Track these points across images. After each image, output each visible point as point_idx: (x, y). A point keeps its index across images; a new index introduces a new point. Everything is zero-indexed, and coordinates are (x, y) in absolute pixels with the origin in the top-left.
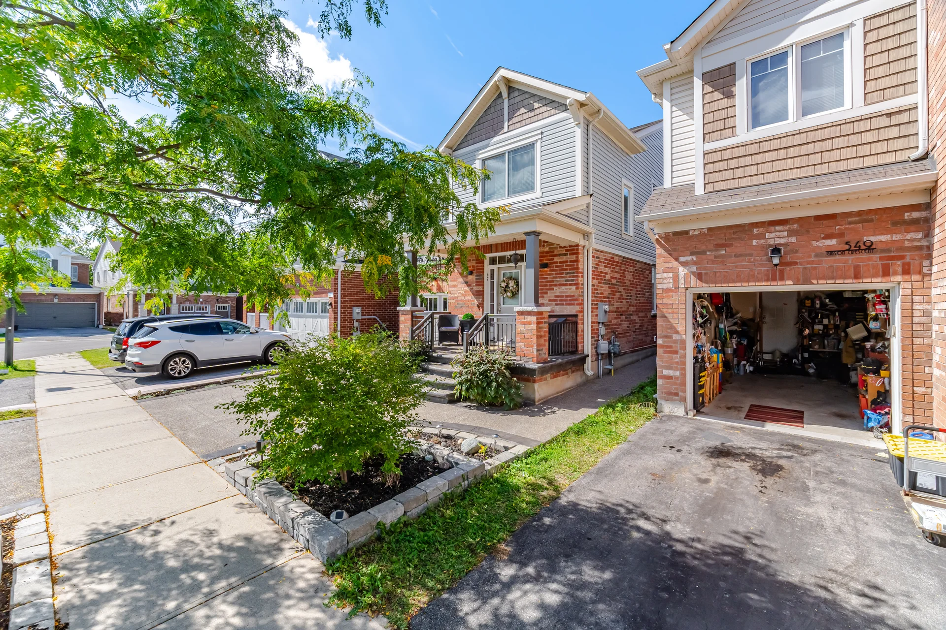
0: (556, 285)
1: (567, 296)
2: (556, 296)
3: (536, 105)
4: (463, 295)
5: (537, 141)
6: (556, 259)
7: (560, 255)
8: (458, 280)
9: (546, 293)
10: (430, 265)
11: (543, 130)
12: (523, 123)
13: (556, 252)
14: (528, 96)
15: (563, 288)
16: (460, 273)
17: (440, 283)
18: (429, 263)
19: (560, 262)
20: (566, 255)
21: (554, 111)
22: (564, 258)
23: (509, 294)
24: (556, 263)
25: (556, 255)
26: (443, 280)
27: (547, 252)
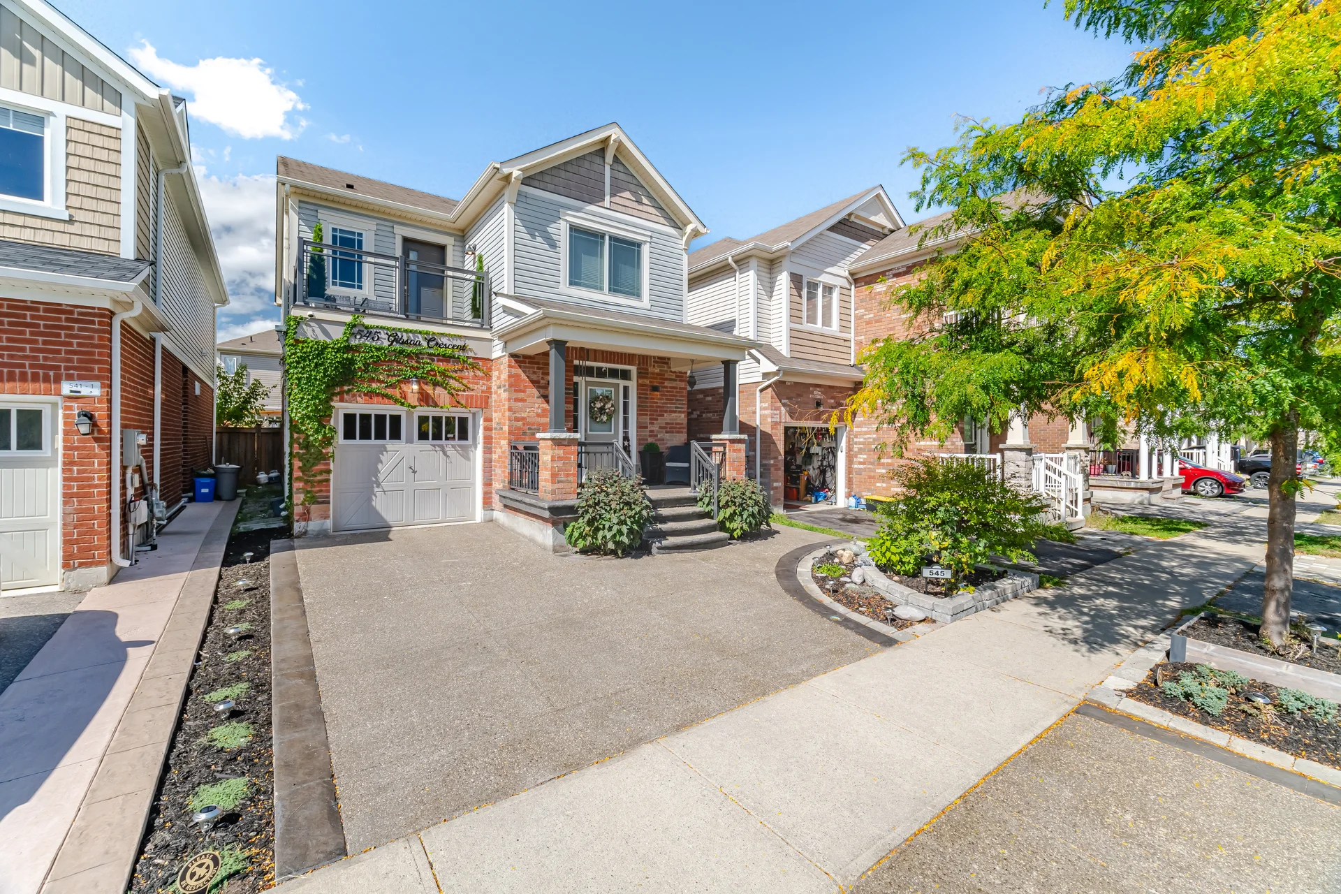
0: (666, 412)
1: (677, 424)
2: (667, 424)
3: (645, 201)
4: (538, 415)
5: (645, 242)
6: (667, 384)
7: (670, 380)
8: (528, 391)
9: (657, 420)
10: (401, 352)
11: (654, 235)
12: (630, 211)
13: (666, 376)
14: (635, 182)
15: (673, 415)
16: (533, 382)
17: (429, 389)
18: (398, 346)
19: (671, 387)
20: (675, 380)
21: (662, 220)
22: (674, 384)
23: (605, 418)
24: (666, 387)
25: (666, 379)
26: (436, 384)
27: (658, 374)
